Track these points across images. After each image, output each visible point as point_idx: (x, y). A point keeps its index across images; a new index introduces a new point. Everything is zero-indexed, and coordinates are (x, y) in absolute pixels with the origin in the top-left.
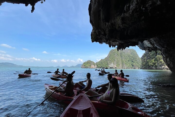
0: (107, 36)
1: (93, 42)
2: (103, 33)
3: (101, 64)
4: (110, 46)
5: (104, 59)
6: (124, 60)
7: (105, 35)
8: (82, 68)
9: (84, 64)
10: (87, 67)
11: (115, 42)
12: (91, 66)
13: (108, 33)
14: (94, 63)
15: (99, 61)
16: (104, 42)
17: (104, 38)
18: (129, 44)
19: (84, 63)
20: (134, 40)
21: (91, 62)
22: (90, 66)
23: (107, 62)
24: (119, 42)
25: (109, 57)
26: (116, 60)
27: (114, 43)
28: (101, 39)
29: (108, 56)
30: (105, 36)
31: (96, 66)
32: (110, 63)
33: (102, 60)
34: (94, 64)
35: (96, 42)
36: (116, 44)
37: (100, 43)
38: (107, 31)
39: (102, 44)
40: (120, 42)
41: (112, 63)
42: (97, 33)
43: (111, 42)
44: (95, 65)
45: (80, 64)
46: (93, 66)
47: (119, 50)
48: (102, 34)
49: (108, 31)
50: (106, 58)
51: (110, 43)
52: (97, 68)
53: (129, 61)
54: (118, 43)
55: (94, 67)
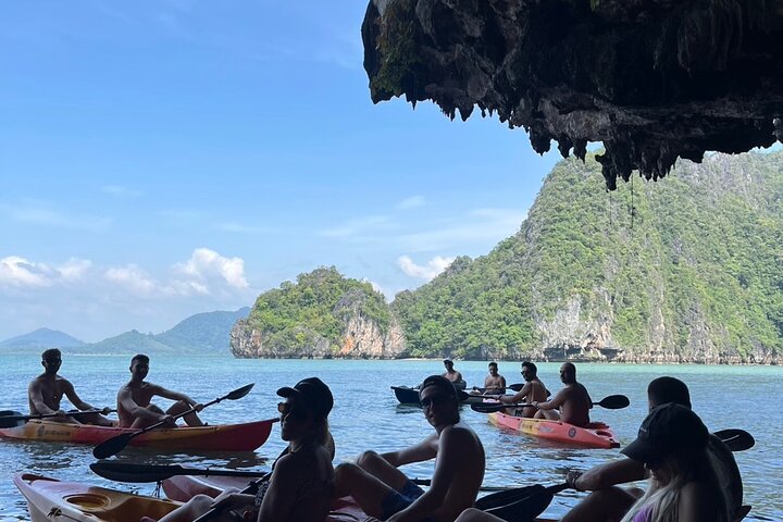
0: (508, 59)
1: (379, 95)
2: (478, 33)
3: (452, 311)
4: (541, 145)
5: (483, 260)
6: (691, 267)
7: (494, 44)
8: (238, 353)
9: (268, 315)
10: (293, 347)
11: (584, 116)
12: (342, 331)
13: (520, 33)
14: (379, 299)
15: (436, 283)
16: (487, 104)
17: (484, 70)
18: (700, 132)
19: (269, 302)
20: (729, 110)
21: (347, 286)
22: (336, 331)
23: (511, 291)
24: (612, 117)
25: (535, 234)
26: (610, 267)
27: (577, 118)
28: (461, 78)
29: (526, 225)
30: (498, 60)
31: (397, 339)
32: (550, 296)
33: (459, 265)
34: (374, 309)
35: (412, 98)
36: (589, 125)
37: (448, 109)
38: (512, 11)
39: (465, 115)
40: (621, 115)
41: (573, 304)
42: (428, 29)
43: (547, 106)
44: (382, 326)
45: (218, 314)
46: (365, 336)
47: (619, 180)
48: (471, 40)
49: (518, 15)
50: (506, 246)
51: (541, 115)
52: (405, 355)
53: (743, 281)
54: (603, 120)
55: (376, 349)
